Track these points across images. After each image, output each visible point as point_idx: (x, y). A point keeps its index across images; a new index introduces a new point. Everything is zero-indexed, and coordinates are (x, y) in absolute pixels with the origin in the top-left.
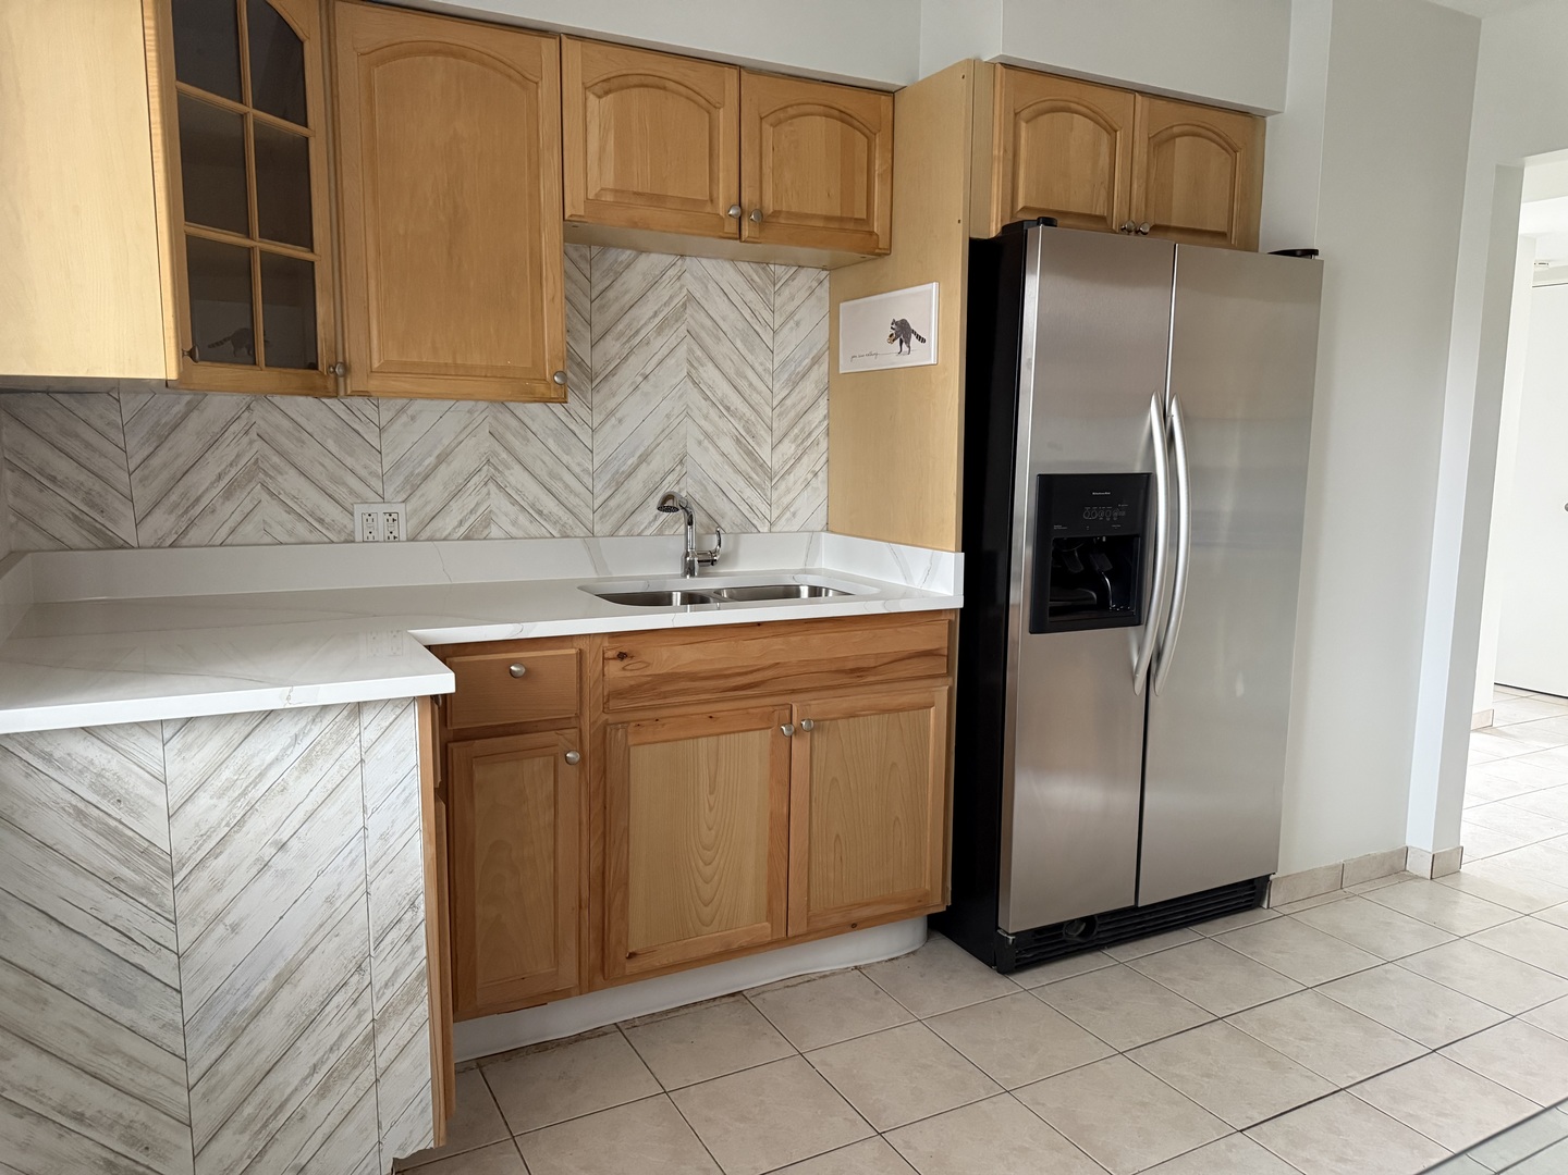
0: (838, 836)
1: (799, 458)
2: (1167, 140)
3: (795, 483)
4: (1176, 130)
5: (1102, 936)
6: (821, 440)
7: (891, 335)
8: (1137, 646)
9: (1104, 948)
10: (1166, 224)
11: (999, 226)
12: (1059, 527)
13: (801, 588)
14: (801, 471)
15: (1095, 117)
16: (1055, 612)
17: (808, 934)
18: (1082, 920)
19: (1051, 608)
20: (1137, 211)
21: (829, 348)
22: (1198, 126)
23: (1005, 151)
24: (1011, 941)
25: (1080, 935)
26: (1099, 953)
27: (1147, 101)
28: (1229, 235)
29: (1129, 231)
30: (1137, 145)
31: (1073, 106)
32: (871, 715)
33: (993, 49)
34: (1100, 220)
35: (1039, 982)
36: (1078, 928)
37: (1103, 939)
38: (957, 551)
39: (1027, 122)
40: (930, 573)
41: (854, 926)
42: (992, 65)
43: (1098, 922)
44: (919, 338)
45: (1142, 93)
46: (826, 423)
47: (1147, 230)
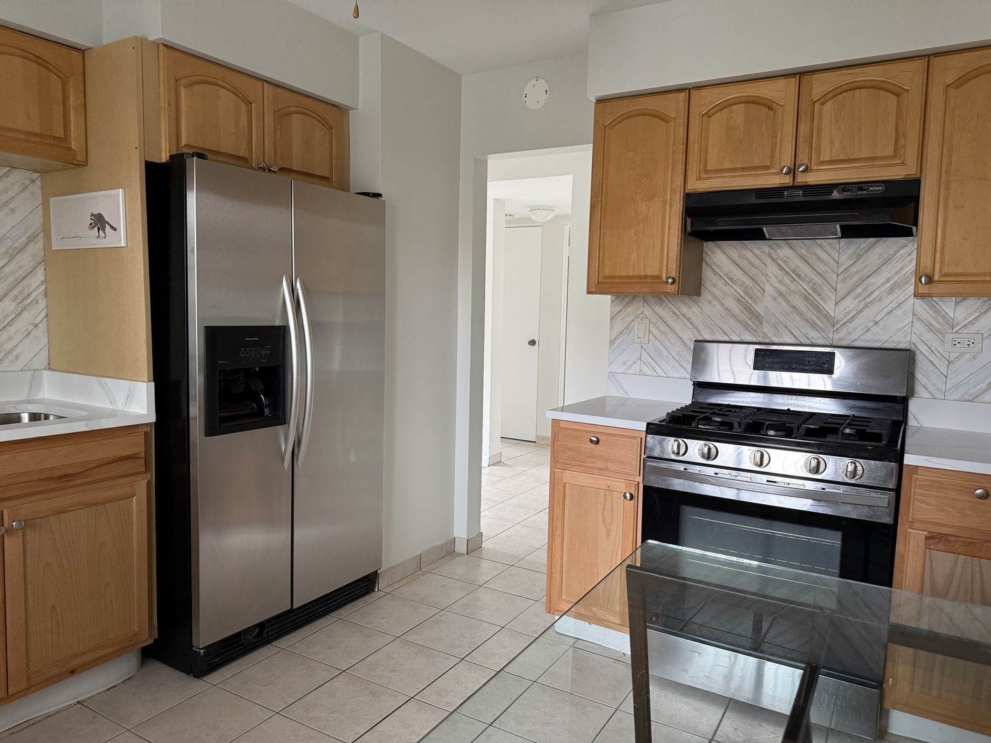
0: (53, 607)
1: (20, 313)
2: (286, 115)
3: (16, 332)
4: (292, 109)
5: (270, 634)
6: (40, 300)
7: (91, 224)
8: (284, 438)
9: (272, 642)
10: (289, 167)
11: (168, 155)
12: (223, 362)
13: (22, 414)
14: (22, 324)
15: (235, 92)
16: (223, 420)
17: (29, 688)
18: (256, 626)
19: (220, 418)
20: (269, 156)
21: (43, 231)
22: (306, 109)
23: (169, 104)
24: (202, 654)
25: (255, 637)
26: (269, 646)
27: (271, 88)
28: (331, 179)
29: (264, 169)
30: (266, 114)
31: (220, 82)
32: (80, 509)
33: (155, 33)
34: (243, 161)
35: (225, 677)
36: (254, 632)
37: (272, 635)
38: (149, 381)
39: (185, 87)
40: (129, 398)
41: (73, 672)
42: (156, 44)
43: (267, 626)
44: (112, 227)
45: (268, 82)
46: (43, 287)
47: (276, 170)
